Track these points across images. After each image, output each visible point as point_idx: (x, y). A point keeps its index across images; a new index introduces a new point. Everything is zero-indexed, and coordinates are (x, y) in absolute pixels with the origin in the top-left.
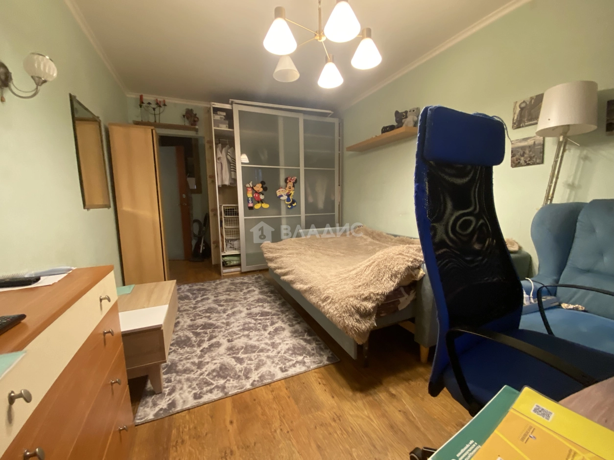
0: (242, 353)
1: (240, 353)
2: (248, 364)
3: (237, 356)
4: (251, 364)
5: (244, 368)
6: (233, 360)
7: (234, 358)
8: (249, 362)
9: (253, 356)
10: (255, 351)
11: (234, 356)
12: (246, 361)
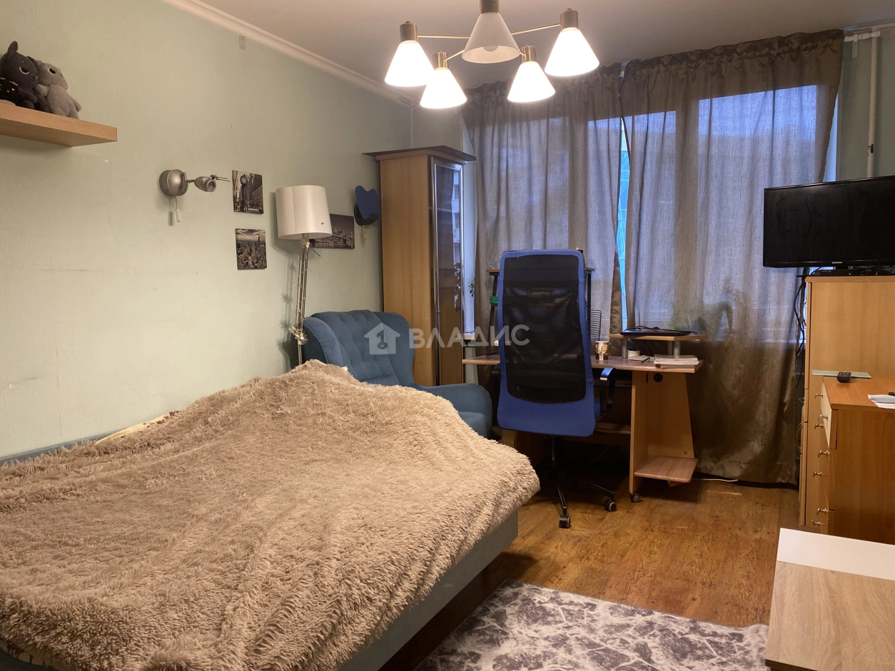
0: (629, 660)
1: (632, 662)
2: (634, 638)
3: (641, 660)
4: (630, 635)
5: (646, 636)
6: (653, 658)
7: (649, 660)
8: (629, 640)
9: (615, 645)
10: (603, 650)
11: (646, 663)
12: (632, 644)
